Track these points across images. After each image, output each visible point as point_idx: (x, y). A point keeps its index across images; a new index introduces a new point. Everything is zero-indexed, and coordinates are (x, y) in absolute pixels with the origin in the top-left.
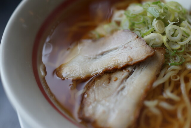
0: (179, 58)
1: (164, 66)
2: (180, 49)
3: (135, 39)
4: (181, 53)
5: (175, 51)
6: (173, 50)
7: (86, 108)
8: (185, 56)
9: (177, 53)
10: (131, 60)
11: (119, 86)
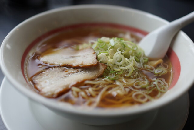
0: (114, 76)
1: (101, 76)
2: (119, 72)
3: (92, 54)
4: (119, 74)
5: (114, 71)
6: (114, 70)
7: (38, 77)
8: (120, 77)
9: (115, 73)
10: (82, 64)
11: (65, 75)
